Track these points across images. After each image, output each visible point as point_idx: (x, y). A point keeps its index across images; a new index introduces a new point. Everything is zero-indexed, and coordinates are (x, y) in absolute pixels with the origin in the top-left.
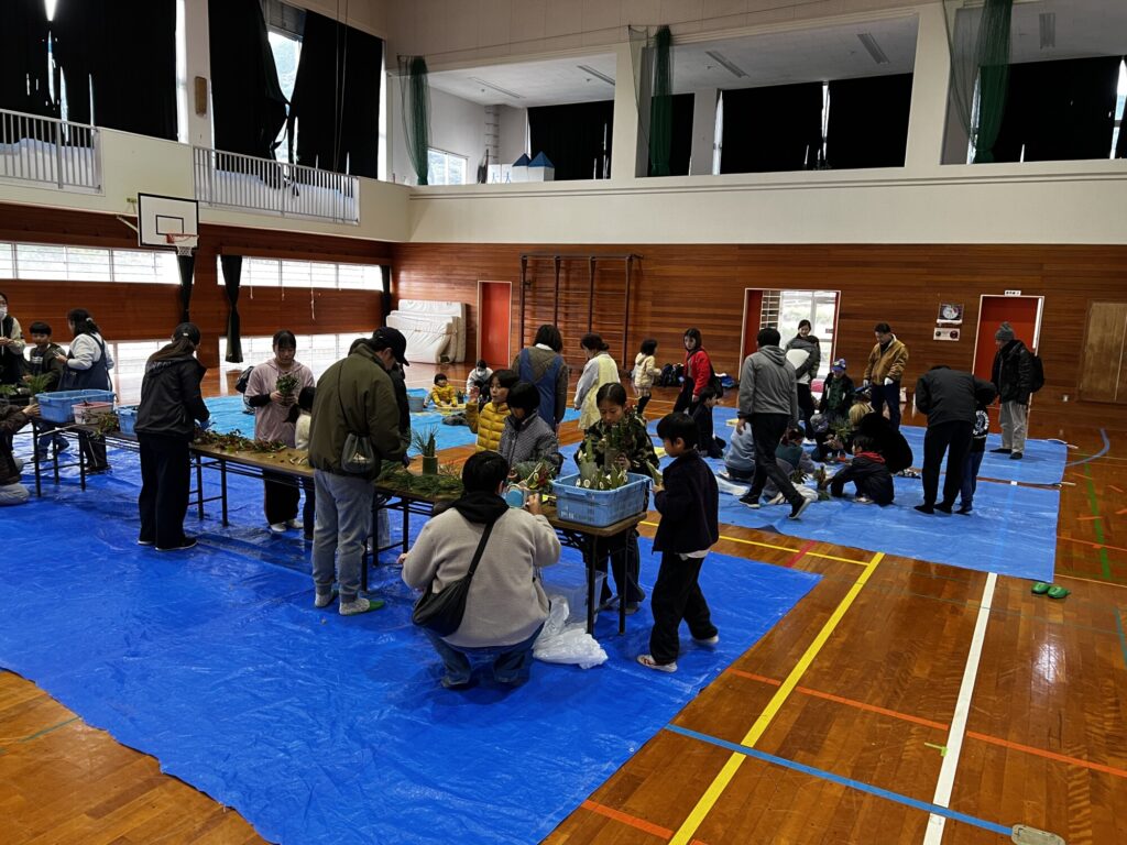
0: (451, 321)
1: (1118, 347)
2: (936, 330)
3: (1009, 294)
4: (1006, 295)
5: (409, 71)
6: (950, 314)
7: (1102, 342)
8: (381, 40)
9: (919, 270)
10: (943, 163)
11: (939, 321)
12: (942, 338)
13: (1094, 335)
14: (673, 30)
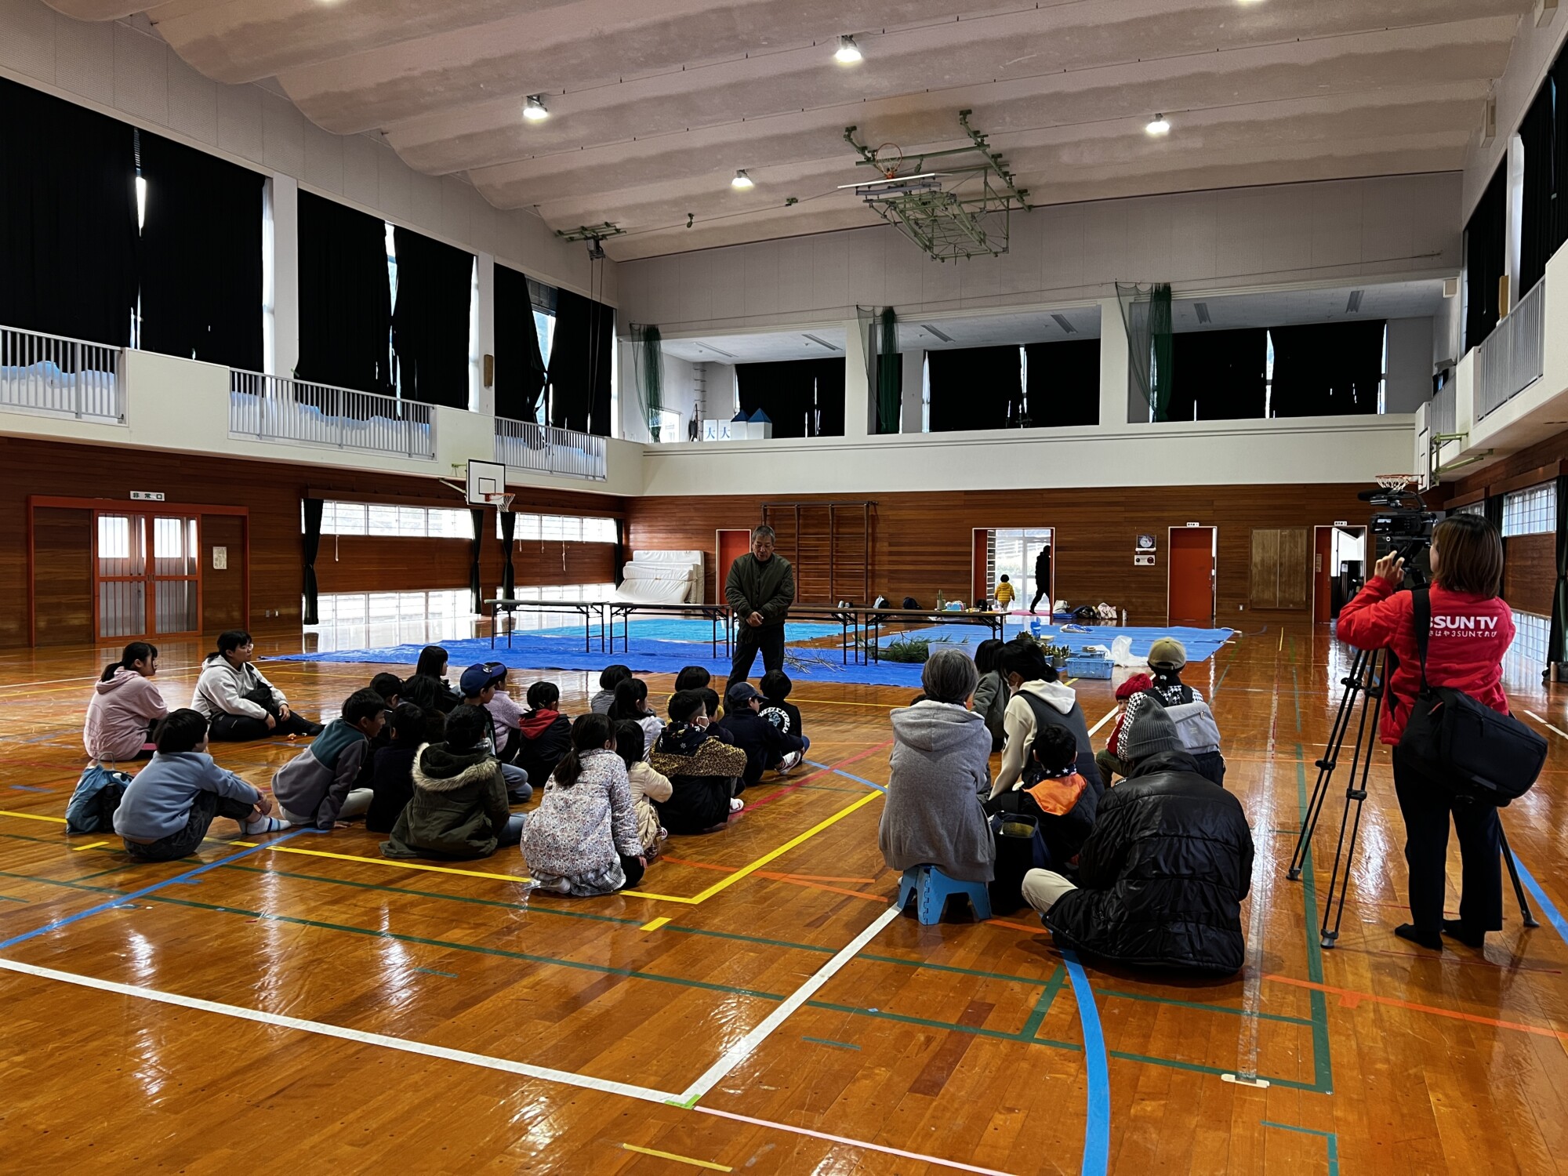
0: (692, 568)
1: (1275, 565)
2: (1136, 557)
3: (1190, 525)
4: (1188, 527)
5: (642, 337)
6: (1146, 543)
7: (1263, 561)
8: (612, 309)
9: (1118, 508)
10: (1129, 422)
11: (1137, 549)
12: (1140, 564)
13: (1257, 556)
14: (897, 311)
